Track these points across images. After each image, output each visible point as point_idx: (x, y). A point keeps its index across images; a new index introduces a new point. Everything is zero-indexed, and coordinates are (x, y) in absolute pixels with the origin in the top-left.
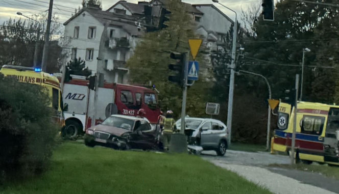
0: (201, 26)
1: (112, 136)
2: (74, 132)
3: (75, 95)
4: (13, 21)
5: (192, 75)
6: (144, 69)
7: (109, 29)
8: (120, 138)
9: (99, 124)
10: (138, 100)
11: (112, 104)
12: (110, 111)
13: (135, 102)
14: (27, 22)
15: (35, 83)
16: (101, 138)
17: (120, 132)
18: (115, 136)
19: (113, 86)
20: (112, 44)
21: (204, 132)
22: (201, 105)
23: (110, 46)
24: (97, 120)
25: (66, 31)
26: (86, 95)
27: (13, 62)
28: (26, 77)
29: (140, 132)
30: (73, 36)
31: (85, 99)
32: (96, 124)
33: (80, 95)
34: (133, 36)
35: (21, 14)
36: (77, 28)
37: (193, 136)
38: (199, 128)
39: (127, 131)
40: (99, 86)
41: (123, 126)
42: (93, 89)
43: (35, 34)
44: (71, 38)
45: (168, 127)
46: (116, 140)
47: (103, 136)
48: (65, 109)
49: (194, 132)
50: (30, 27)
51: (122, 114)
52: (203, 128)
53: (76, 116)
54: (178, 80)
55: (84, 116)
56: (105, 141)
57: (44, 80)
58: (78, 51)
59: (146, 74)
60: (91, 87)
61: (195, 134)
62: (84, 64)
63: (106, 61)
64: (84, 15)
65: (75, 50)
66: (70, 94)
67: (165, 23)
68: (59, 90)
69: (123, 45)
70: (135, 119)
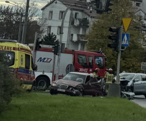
0: (140, 10)
1: (70, 87)
2: (44, 85)
3: (45, 59)
4: (3, 7)
5: (124, 43)
6: (99, 40)
7: (74, 12)
8: (75, 88)
9: (60, 78)
10: (91, 61)
11: (71, 65)
12: (69, 69)
13: (88, 63)
14: (14, 8)
15: (12, 51)
16: (61, 88)
17: (75, 84)
18: (72, 87)
19: (72, 52)
20: (77, 23)
21: (136, 83)
22: (138, 64)
23: (75, 24)
24: (59, 76)
25: (43, 14)
26: (53, 58)
27: (4, 37)
28: (5, 47)
29: (90, 84)
30: (48, 18)
31: (52, 62)
32: (59, 79)
33: (48, 59)
34: (91, 17)
35: (9, 2)
36: (51, 12)
37: (128, 85)
38: (132, 80)
39: (81, 83)
40: (61, 52)
41: (78, 79)
42: (57, 54)
43: (20, 17)
44: (46, 19)
45: (109, 80)
46: (72, 90)
47: (63, 87)
48: (35, 69)
49: (129, 83)
50: (16, 12)
51: (79, 72)
52: (135, 80)
53: (45, 74)
54: (115, 47)
55: (51, 74)
56: (64, 91)
57: (18, 48)
58: (52, 28)
59: (100, 43)
60: (56, 53)
61: (130, 84)
62: (56, 37)
63: (72, 35)
64: (56, 3)
65: (50, 27)
66: (41, 58)
67: (110, 7)
68: (31, 55)
69: (84, 24)
70: (87, 74)
